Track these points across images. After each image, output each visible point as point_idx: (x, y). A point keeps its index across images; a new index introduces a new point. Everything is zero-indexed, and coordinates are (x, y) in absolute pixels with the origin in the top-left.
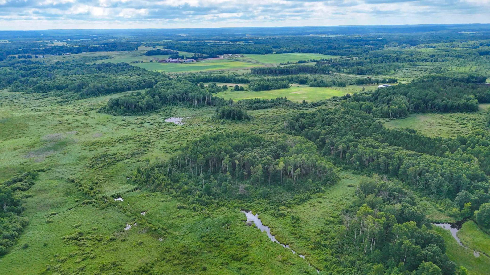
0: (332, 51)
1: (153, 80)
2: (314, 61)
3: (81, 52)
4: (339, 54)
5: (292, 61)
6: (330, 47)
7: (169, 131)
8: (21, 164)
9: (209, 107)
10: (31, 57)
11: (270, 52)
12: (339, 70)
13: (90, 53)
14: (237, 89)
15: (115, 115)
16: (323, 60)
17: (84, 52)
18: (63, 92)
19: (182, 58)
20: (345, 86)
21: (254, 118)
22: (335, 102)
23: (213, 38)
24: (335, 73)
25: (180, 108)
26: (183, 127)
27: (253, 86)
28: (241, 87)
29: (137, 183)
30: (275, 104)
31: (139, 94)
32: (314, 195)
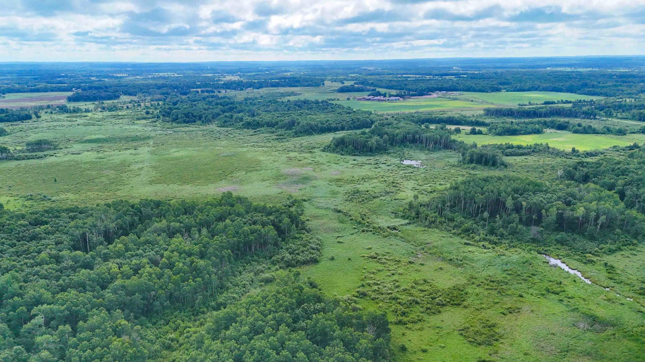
0: (590, 89)
1: (368, 119)
2: (567, 102)
3: (263, 87)
4: (601, 93)
5: (536, 102)
6: (585, 85)
7: (412, 173)
8: (279, 193)
9: (447, 150)
10: (214, 92)
11: (498, 90)
12: (610, 114)
13: (272, 88)
14: (473, 132)
15: (342, 155)
16: (580, 101)
17: (265, 87)
18: (274, 129)
19: (385, 95)
20: (625, 134)
21: (511, 165)
22: (617, 153)
23: (410, 72)
24: (605, 119)
25: (412, 151)
26: (426, 170)
27: (495, 130)
28: (479, 130)
29: (408, 218)
30: (533, 151)
31: (364, 133)
32: (626, 247)
